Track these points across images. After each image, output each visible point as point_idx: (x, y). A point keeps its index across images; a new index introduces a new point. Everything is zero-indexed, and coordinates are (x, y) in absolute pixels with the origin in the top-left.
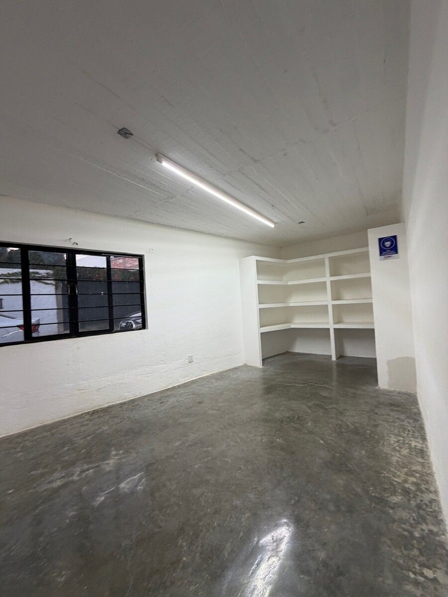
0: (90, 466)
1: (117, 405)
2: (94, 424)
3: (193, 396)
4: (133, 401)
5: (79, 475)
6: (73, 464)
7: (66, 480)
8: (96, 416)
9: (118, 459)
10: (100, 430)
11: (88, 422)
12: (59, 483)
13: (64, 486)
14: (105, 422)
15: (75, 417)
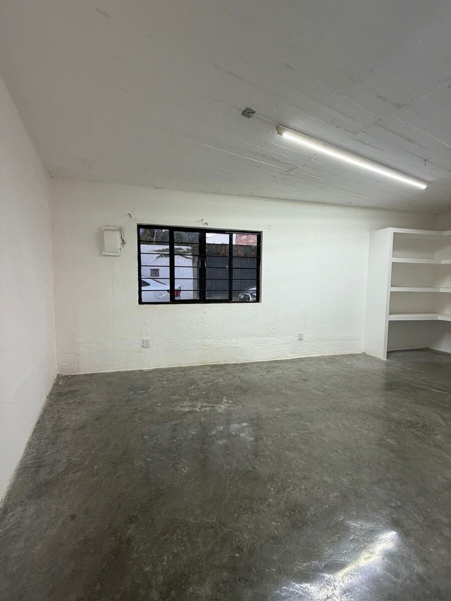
0: (208, 405)
1: (232, 364)
2: (212, 375)
3: (299, 373)
4: (244, 364)
5: (200, 408)
6: (196, 399)
7: (191, 409)
8: (215, 369)
9: (228, 406)
10: (217, 381)
11: (209, 372)
12: (187, 409)
13: (190, 412)
14: (220, 376)
15: (200, 366)
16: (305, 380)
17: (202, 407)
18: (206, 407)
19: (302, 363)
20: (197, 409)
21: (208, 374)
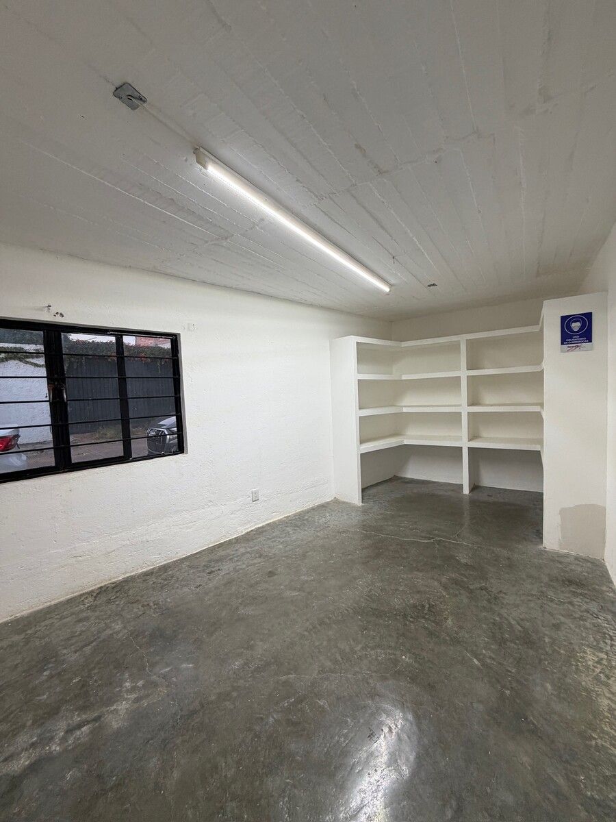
0: (84, 717)
1: (139, 576)
2: (98, 617)
3: (259, 560)
4: (165, 568)
5: (64, 739)
6: (53, 712)
7: (35, 754)
8: (103, 599)
9: (137, 700)
10: (108, 632)
11: (90, 613)
12: (24, 761)
13: (33, 768)
14: (116, 615)
15: (69, 601)
16: (271, 574)
17: (69, 731)
18: (79, 726)
19: (262, 539)
20: (56, 748)
21: (87, 619)
